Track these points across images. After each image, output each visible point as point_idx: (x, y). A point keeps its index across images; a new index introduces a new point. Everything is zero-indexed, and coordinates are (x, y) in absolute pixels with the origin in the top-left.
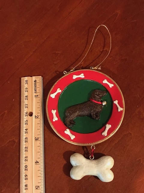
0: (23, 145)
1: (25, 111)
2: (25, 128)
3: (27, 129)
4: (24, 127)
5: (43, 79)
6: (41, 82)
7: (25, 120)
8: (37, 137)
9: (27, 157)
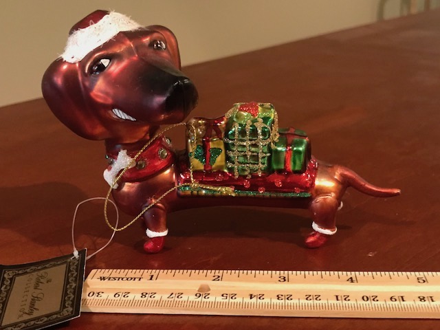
1: (192, 298)
3: (251, 295)
7: (220, 299)
8: (280, 279)
9: (337, 296)
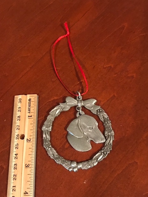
0: (12, 172)
1: (16, 134)
2: (14, 153)
3: (17, 154)
4: (14, 151)
5: (39, 98)
6: (36, 101)
7: (15, 143)
8: (27, 164)
9: (15, 186)
